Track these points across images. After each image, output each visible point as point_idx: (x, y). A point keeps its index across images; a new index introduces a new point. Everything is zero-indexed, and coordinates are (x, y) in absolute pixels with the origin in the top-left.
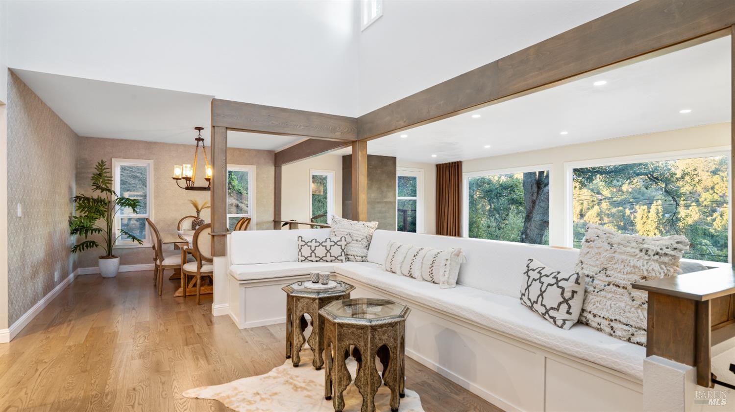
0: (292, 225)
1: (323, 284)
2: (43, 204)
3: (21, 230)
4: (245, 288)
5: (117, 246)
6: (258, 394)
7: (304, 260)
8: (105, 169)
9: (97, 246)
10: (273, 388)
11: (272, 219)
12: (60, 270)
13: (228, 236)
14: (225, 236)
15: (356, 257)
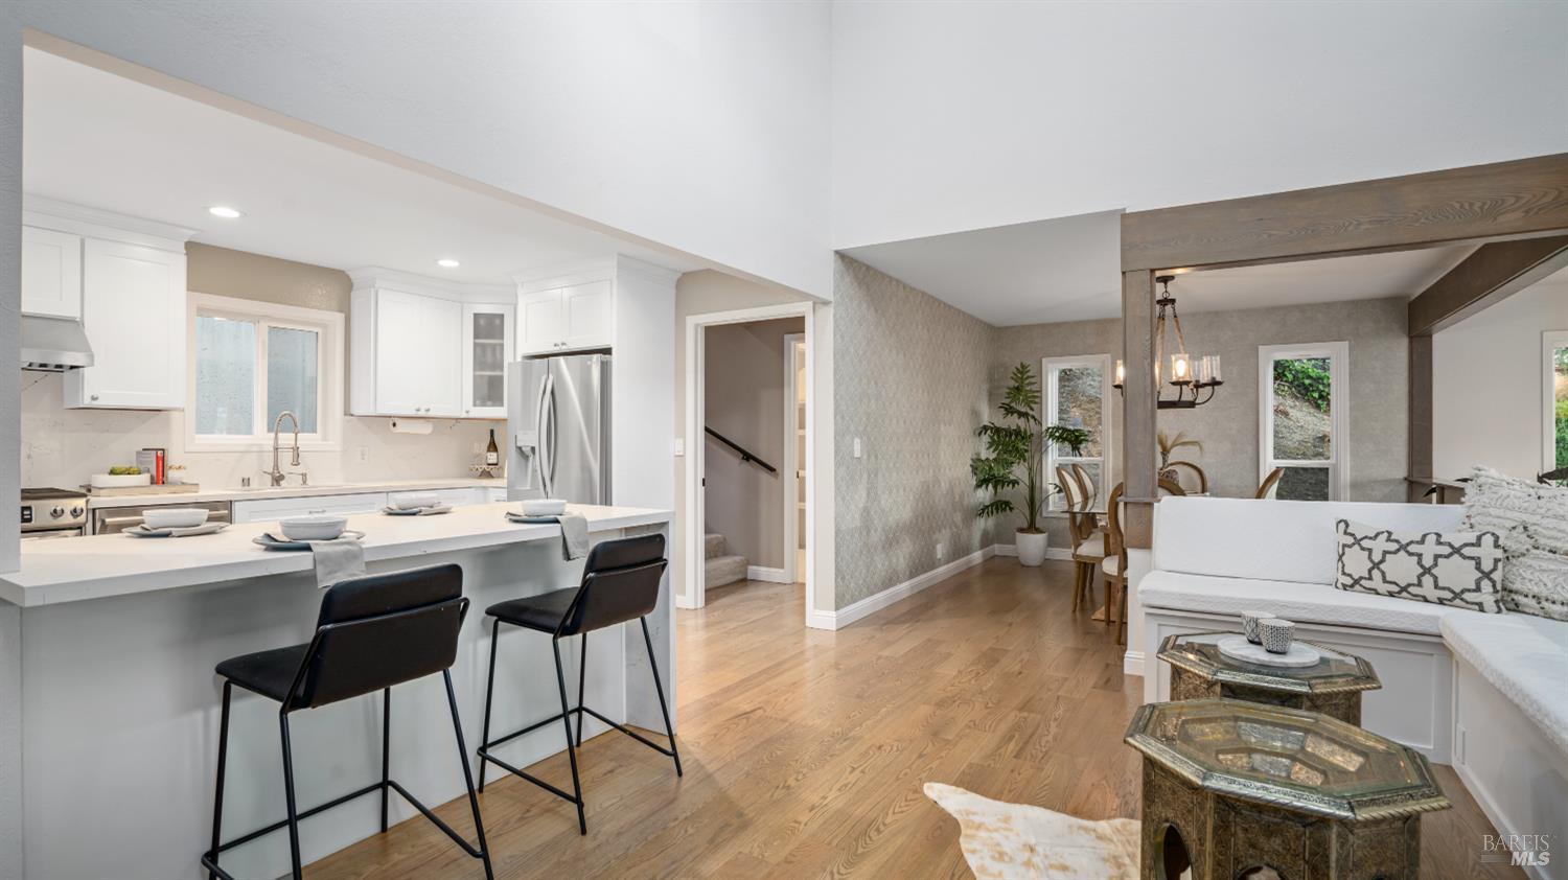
0: (1446, 493)
1: (1270, 651)
2: (909, 439)
3: (861, 477)
4: (1159, 625)
5: (1051, 512)
6: (1032, 850)
7: (1352, 586)
8: (1028, 377)
9: (1011, 509)
10: (1071, 854)
11: (1401, 472)
12: (947, 543)
13: (1156, 504)
14: (1150, 505)
15: (1546, 604)
